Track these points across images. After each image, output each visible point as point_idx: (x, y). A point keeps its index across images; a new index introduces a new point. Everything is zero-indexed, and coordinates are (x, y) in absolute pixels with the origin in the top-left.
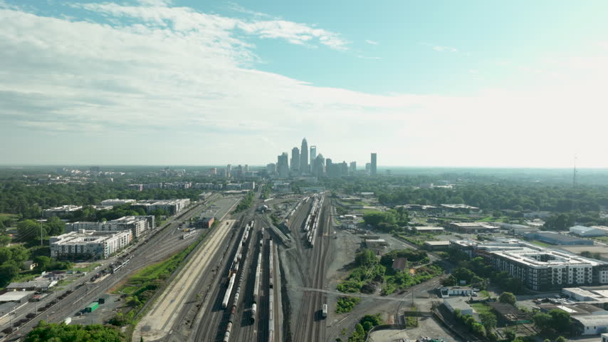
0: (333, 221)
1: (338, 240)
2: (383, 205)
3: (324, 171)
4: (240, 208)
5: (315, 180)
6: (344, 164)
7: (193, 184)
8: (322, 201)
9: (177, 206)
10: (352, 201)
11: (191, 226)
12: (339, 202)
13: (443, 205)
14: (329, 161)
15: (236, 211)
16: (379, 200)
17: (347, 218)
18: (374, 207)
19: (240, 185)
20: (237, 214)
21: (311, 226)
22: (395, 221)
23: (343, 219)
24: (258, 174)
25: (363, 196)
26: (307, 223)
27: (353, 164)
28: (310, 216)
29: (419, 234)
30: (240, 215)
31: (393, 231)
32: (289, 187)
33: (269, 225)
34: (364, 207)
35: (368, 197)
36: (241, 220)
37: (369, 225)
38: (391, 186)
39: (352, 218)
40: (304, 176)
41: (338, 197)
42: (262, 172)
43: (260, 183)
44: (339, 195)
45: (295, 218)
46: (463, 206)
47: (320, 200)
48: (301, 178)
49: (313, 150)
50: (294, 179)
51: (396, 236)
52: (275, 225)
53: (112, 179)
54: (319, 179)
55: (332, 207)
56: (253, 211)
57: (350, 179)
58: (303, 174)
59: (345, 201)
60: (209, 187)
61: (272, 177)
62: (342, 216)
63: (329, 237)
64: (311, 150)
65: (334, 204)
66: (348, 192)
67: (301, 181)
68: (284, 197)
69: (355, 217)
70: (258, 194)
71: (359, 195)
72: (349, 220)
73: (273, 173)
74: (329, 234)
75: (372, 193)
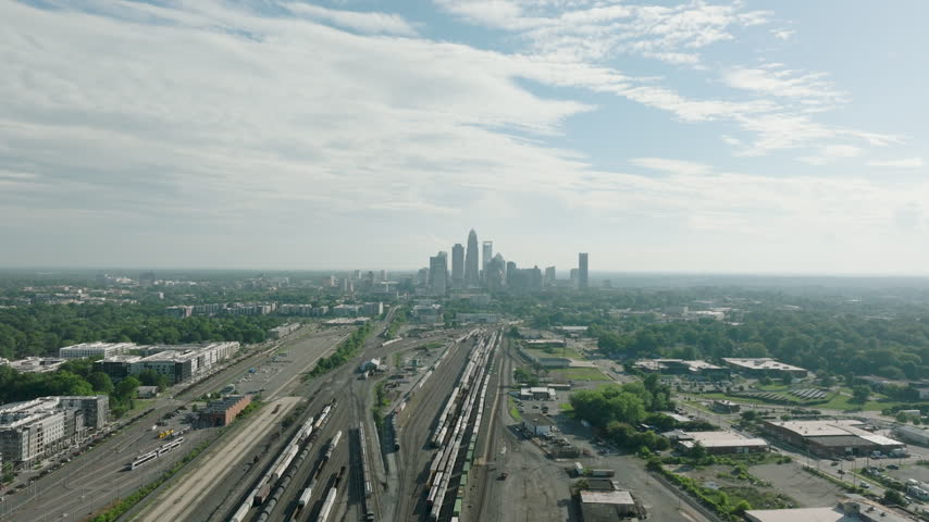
0: (504, 404)
1: (510, 480)
2: (607, 357)
3: (503, 282)
4: (325, 366)
5: (487, 298)
6: (536, 270)
7: (278, 306)
8: (491, 345)
9: (194, 363)
10: (548, 348)
11: (189, 420)
12: (522, 349)
13: (727, 359)
14: (511, 265)
15: (314, 373)
16: (599, 345)
17: (537, 396)
18: (589, 364)
19: (357, 308)
20: (311, 381)
21: (452, 427)
22: (645, 415)
23: (526, 398)
24: (398, 287)
25: (567, 335)
26: (444, 417)
27: (551, 270)
28: (457, 389)
29: (711, 463)
30: (315, 383)
31: (645, 449)
32: (439, 311)
33: (362, 418)
34: (571, 365)
35: (579, 337)
36: (311, 399)
37: (585, 423)
38: (615, 312)
39: (546, 396)
40: (472, 291)
41: (522, 337)
42: (405, 284)
43: (394, 303)
44: (523, 331)
45: (427, 392)
46: (770, 364)
47: (487, 342)
48: (463, 296)
49: (487, 249)
50: (452, 295)
51: (653, 467)
52: (376, 417)
53: (162, 295)
54: (493, 297)
55: (508, 361)
56: (351, 371)
57: (544, 297)
58: (471, 287)
59: (533, 346)
60: (304, 311)
61: (419, 291)
62: (524, 392)
63: (487, 469)
64: (485, 247)
65: (513, 352)
66: (539, 324)
67: (463, 300)
68: (422, 335)
69: (552, 392)
70: (381, 327)
71: (560, 332)
72: (539, 404)
73: (422, 285)
74: (488, 459)
75: (585, 328)
